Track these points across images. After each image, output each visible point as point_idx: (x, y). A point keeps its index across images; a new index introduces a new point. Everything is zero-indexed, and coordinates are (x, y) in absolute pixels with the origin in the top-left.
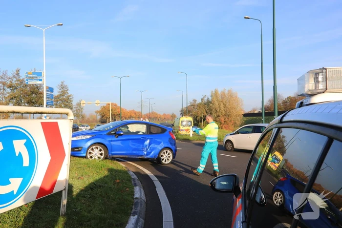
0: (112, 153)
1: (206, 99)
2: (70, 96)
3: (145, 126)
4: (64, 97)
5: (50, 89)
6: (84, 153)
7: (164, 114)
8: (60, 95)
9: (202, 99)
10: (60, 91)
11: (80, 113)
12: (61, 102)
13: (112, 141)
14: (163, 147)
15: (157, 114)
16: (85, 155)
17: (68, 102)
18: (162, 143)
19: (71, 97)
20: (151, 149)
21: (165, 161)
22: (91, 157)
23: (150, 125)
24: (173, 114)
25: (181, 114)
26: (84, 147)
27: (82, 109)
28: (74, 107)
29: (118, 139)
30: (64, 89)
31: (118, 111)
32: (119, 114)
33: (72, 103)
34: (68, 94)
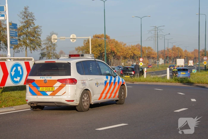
2: (37, 27)
4: (29, 30)
5: (13, 26)
8: (24, 26)
10: (24, 21)
11: (52, 51)
12: (25, 36)
15: (180, 51)
17: (34, 36)
19: (39, 30)
27: (54, 45)
28: (42, 43)
30: (29, 18)
31: (110, 47)
32: (112, 52)
33: (40, 38)
34: (34, 25)
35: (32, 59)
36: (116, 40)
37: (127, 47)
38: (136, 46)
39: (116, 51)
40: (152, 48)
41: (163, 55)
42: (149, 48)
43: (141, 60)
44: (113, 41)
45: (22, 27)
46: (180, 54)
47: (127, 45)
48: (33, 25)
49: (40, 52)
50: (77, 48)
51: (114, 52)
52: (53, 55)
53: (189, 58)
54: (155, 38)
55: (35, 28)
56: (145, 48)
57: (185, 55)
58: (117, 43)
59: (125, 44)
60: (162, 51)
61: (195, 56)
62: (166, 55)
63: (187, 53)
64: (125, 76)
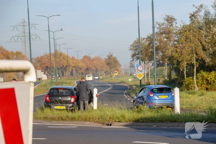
1: (202, 14)
7: (85, 57)
9: (193, 16)
15: (66, 58)
24: (110, 57)
25: (133, 56)
35: (25, 72)
41: (41, 65)
46: (66, 62)
53: (79, 69)
54: (24, 37)
57: (73, 65)
60: (38, 58)
61: (87, 65)
62: (45, 65)
63: (75, 62)
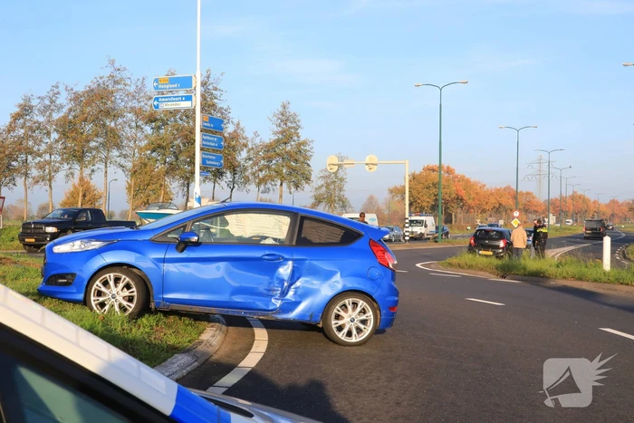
0: (165, 296)
2: (304, 143)
3: (286, 220)
4: (289, 148)
6: (79, 292)
8: (278, 141)
11: (337, 192)
12: (280, 161)
13: (164, 261)
14: (339, 287)
16: (81, 296)
17: (297, 161)
18: (338, 277)
19: (307, 148)
20: (300, 292)
21: (349, 334)
22: (102, 305)
23: (303, 218)
26: (78, 273)
27: (342, 179)
29: (184, 255)
30: (289, 124)
31: (455, 188)
32: (459, 199)
33: (309, 165)
34: (299, 137)
36: (467, 176)
37: (488, 190)
38: (505, 189)
39: (465, 198)
40: (534, 194)
41: (554, 208)
42: (528, 194)
43: (516, 214)
44: (462, 179)
45: (274, 141)
47: (488, 187)
48: (296, 138)
49: (313, 194)
50: (391, 188)
51: (462, 200)
52: (339, 200)
55: (300, 144)
56: (522, 194)
58: (468, 181)
59: (484, 186)
62: (559, 208)
64: (481, 252)
